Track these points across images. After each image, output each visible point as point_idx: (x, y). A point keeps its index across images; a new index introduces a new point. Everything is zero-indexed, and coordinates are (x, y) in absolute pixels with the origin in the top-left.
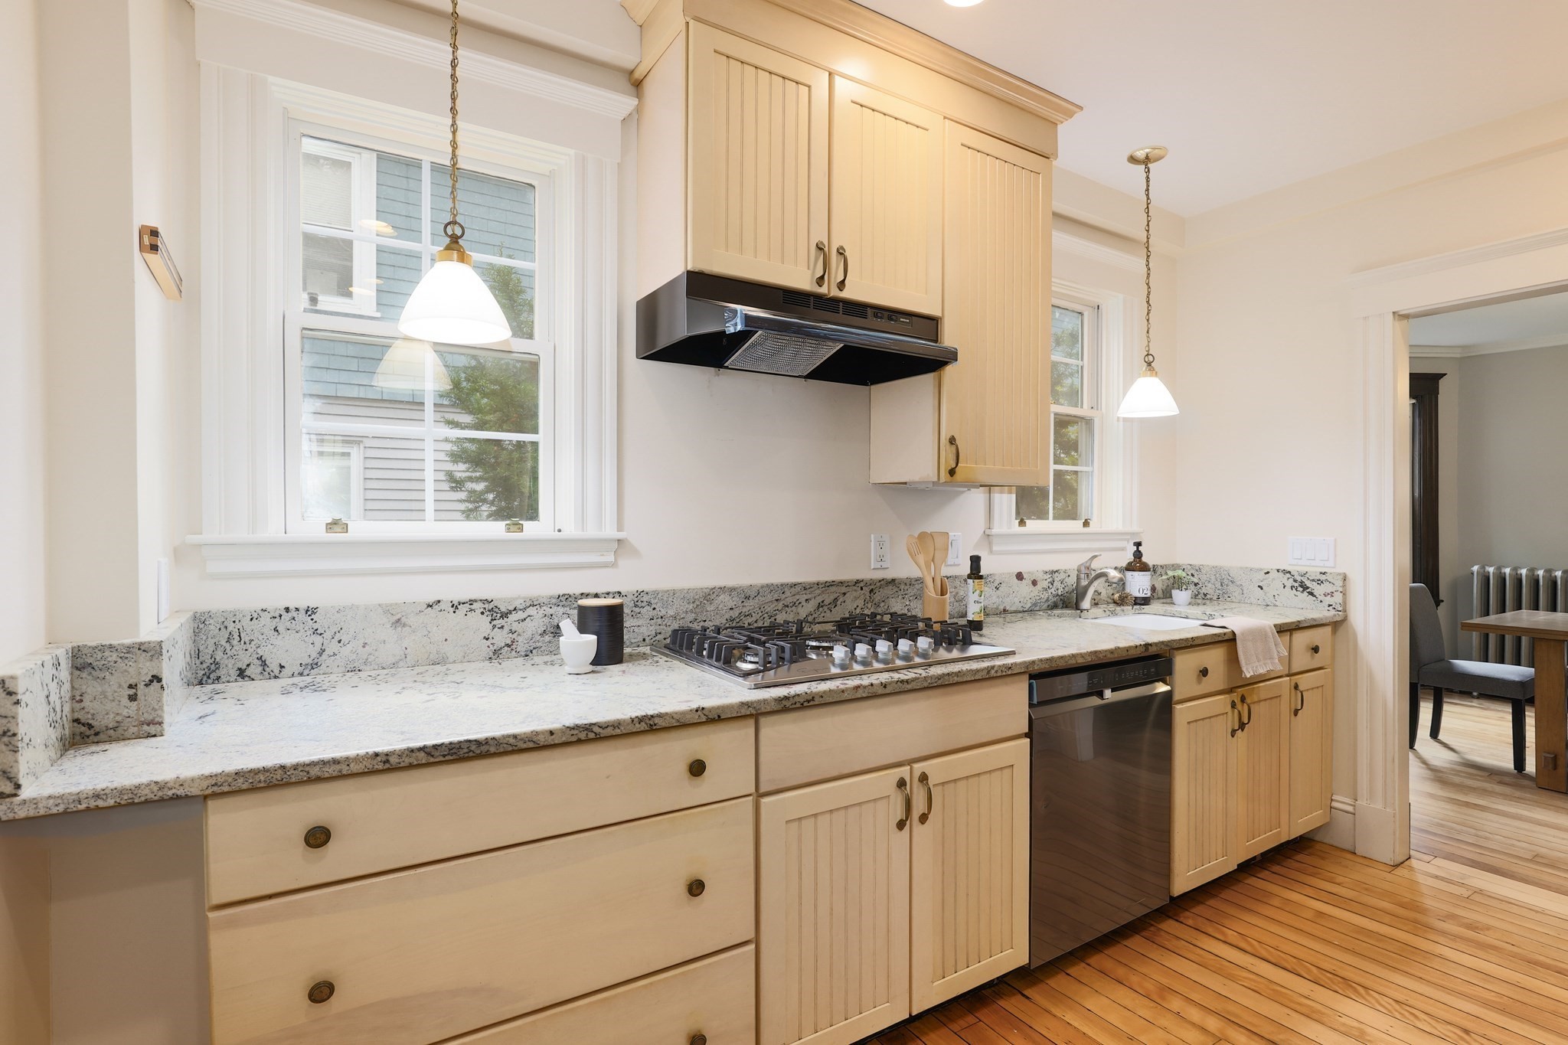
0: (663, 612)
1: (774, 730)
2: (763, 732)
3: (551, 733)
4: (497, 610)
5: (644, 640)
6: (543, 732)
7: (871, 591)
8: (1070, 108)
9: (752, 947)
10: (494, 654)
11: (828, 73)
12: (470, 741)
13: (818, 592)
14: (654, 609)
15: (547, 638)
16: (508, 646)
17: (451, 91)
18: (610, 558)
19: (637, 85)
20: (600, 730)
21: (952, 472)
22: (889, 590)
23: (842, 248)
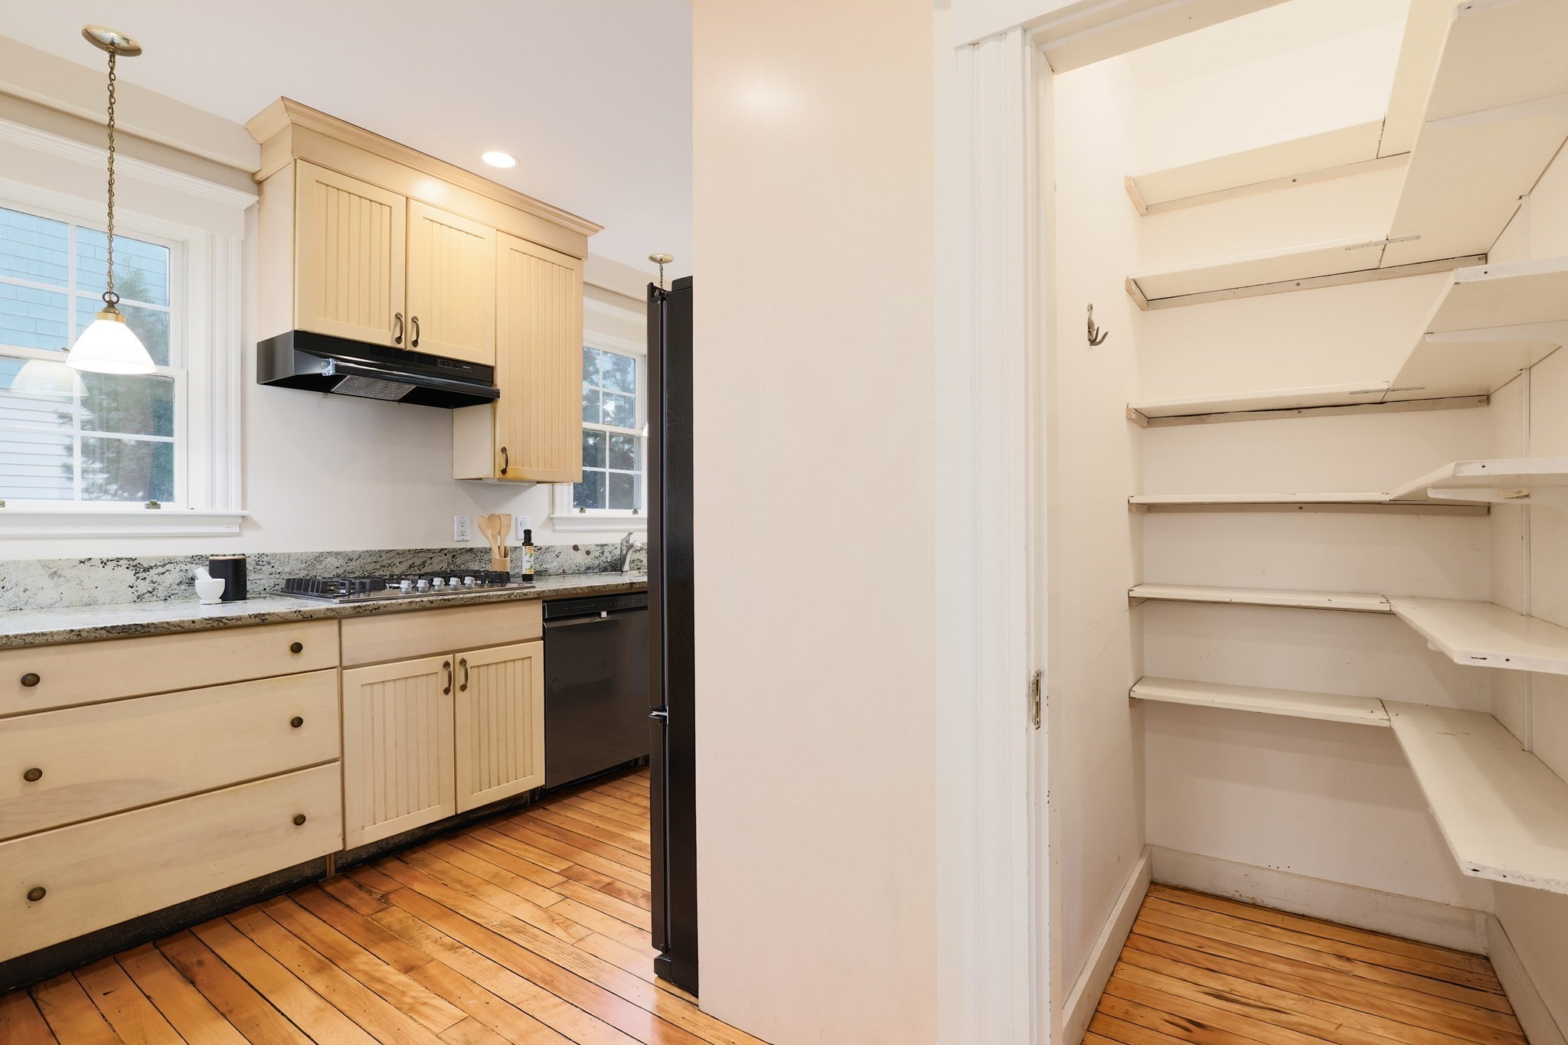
0: (280, 570)
1: (351, 627)
2: (344, 629)
3: (193, 622)
4: (140, 566)
5: (265, 589)
6: (188, 621)
7: (453, 556)
8: (596, 228)
9: (339, 763)
10: (138, 598)
11: (405, 198)
12: (137, 625)
13: (409, 556)
14: (273, 567)
15: (183, 587)
16: (150, 592)
17: (108, 201)
18: (236, 529)
19: (258, 184)
20: (228, 621)
21: (504, 472)
22: (467, 557)
23: (416, 318)
